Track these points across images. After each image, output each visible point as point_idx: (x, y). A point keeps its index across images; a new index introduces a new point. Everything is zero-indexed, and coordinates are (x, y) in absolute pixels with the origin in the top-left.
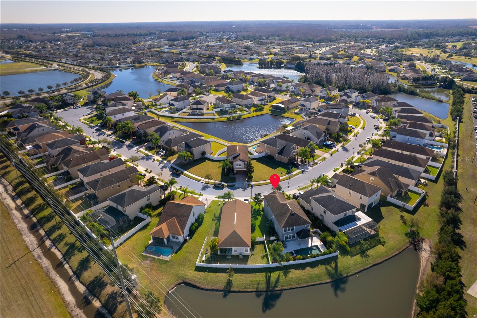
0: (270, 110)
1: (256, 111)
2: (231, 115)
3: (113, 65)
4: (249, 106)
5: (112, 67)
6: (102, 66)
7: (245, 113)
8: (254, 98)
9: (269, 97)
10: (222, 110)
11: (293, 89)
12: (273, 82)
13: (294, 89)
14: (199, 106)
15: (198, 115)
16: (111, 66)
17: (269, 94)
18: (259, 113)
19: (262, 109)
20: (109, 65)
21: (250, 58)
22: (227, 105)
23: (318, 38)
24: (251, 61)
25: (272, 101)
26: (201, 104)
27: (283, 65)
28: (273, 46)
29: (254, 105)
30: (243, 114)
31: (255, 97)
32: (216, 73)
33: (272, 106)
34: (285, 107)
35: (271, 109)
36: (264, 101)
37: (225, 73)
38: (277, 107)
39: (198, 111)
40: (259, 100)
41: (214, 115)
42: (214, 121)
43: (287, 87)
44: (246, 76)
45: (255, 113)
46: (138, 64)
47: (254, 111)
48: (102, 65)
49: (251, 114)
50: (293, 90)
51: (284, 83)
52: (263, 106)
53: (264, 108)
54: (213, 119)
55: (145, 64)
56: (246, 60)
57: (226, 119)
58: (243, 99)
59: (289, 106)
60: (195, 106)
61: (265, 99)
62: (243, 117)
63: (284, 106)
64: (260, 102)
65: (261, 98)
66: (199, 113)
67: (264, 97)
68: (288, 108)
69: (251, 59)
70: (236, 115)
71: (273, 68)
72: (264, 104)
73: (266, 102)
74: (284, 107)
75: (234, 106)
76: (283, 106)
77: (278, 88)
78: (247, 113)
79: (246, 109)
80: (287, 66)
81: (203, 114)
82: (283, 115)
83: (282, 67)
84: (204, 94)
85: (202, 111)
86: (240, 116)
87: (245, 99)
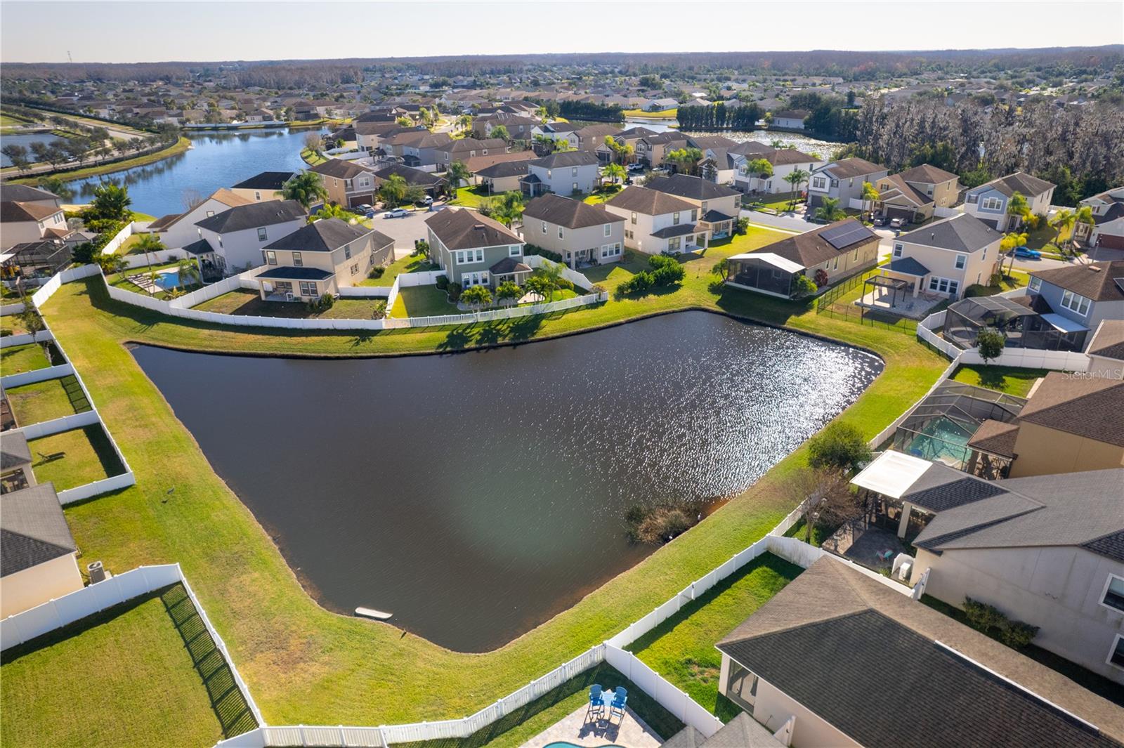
0: (714, 289)
1: (636, 290)
2: (480, 317)
3: (221, 121)
4: (602, 260)
5: (215, 129)
6: (188, 124)
7: (572, 300)
8: (634, 221)
9: (713, 216)
10: (443, 282)
11: (822, 186)
12: (730, 160)
13: (832, 185)
14: (310, 259)
15: (299, 309)
16: (213, 125)
17: (715, 204)
18: (653, 303)
19: (668, 282)
20: (208, 121)
21: (651, 104)
22: (465, 252)
23: (856, 69)
24: (654, 114)
25: (727, 240)
26: (320, 245)
27: (761, 122)
28: (726, 85)
29: (629, 259)
30: (556, 306)
31: (641, 217)
32: (518, 136)
33: (727, 265)
34: (803, 272)
35: (718, 279)
36: (683, 238)
37: (548, 136)
38: (755, 273)
39: (296, 288)
40: (660, 234)
41: (379, 314)
42: (366, 348)
43: (796, 178)
44: (622, 143)
45: (626, 301)
46: (297, 119)
47: (621, 294)
48: (188, 120)
49: (601, 309)
50: (826, 189)
51: (780, 163)
52: (677, 266)
53: (679, 275)
54: (364, 334)
55: (322, 120)
56: (638, 112)
57: (442, 336)
58: (566, 224)
59: (822, 266)
60: (285, 258)
61: (688, 229)
62: (549, 328)
63: (803, 268)
64: (663, 244)
65: (667, 220)
66: (306, 299)
67: (685, 217)
68: (820, 278)
69: (656, 108)
70: (511, 313)
71: (727, 129)
72: (682, 250)
73: (694, 243)
74: (795, 276)
75: (507, 259)
76: (791, 267)
77: (753, 183)
78: (581, 300)
79: (581, 280)
80: (776, 124)
81: (322, 306)
82: (793, 322)
83: (759, 128)
84: (420, 205)
85: (320, 283)
86: (535, 321)
87: (581, 225)
